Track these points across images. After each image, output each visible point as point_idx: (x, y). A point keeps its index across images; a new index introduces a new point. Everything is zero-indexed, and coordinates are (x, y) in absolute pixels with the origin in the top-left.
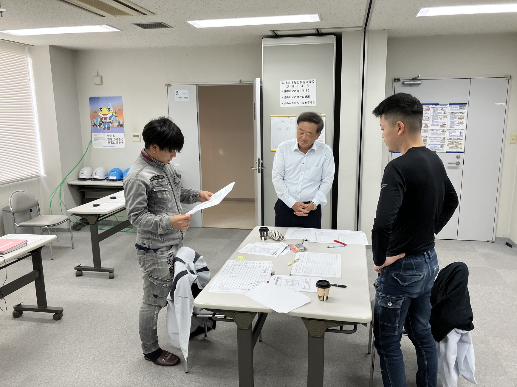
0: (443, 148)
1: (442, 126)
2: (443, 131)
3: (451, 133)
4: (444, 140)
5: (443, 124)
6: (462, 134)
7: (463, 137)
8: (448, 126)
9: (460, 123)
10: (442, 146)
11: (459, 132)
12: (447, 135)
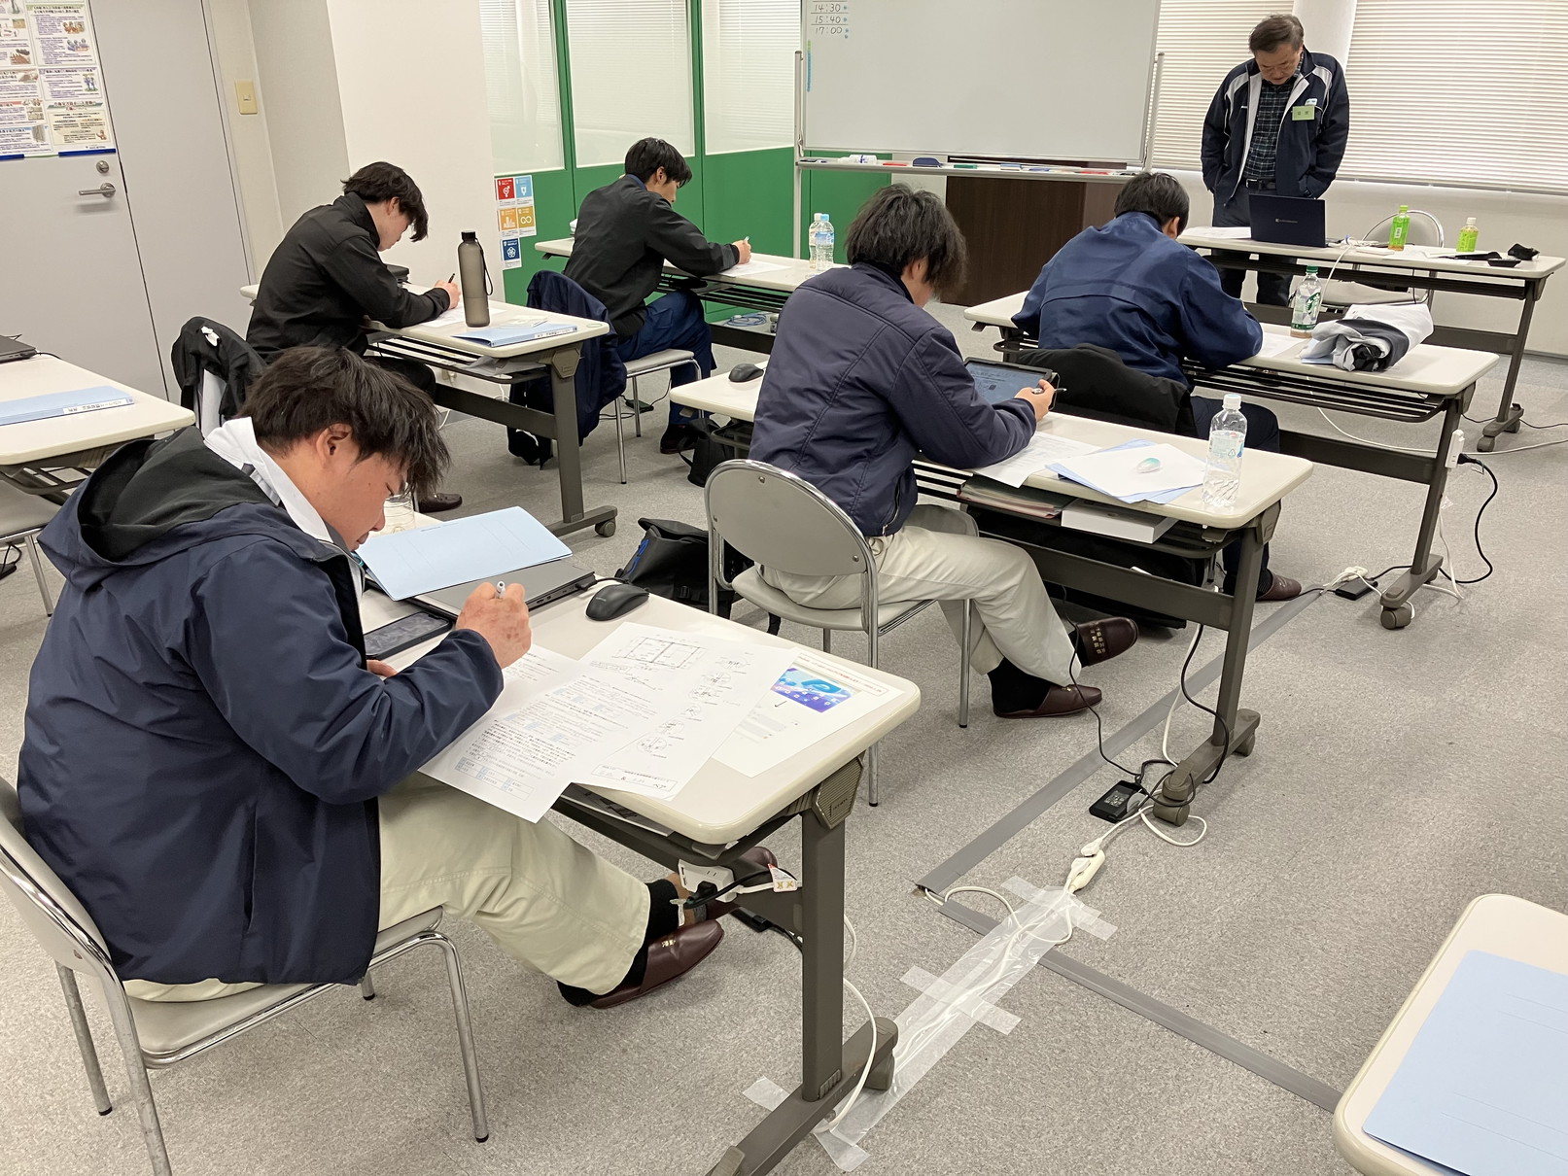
0: (43, 140)
1: (16, 60)
2: (26, 78)
3: (56, 84)
4: (40, 110)
5: (18, 51)
6: (93, 84)
7: (100, 97)
8: (37, 59)
9: (77, 47)
10: (38, 133)
11: (80, 77)
12: (43, 89)
